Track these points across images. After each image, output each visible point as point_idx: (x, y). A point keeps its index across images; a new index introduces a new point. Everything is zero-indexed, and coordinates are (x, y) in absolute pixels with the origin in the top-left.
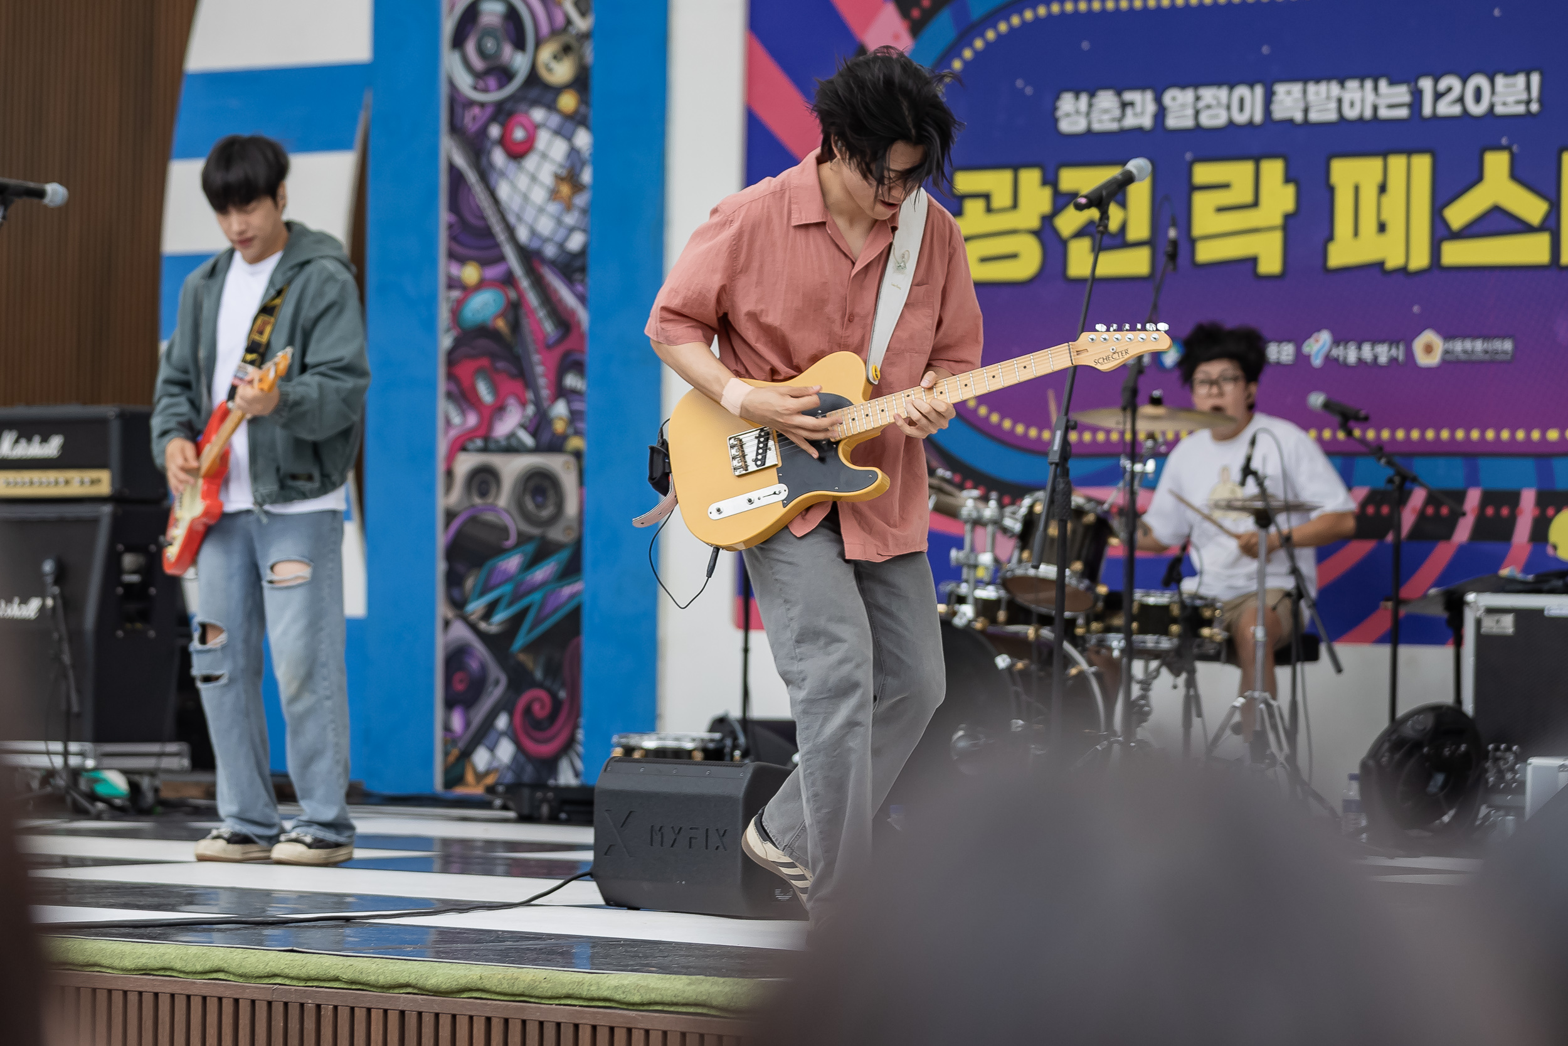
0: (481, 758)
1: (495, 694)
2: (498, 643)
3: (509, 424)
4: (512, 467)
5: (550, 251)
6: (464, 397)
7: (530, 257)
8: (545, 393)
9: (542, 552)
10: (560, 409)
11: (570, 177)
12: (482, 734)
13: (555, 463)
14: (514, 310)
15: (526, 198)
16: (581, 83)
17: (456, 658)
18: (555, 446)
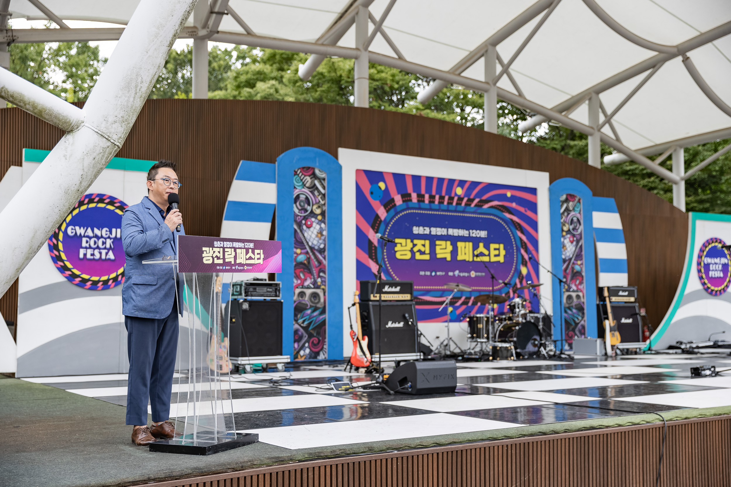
0: (302, 353)
1: (305, 339)
2: (306, 329)
3: (308, 282)
4: (308, 292)
5: (316, 248)
6: (298, 277)
7: (312, 249)
8: (316, 277)
9: (316, 309)
10: (319, 280)
11: (321, 233)
12: (302, 347)
13: (318, 291)
14: (309, 259)
15: (311, 236)
16: (323, 214)
17: (296, 332)
18: (318, 287)
